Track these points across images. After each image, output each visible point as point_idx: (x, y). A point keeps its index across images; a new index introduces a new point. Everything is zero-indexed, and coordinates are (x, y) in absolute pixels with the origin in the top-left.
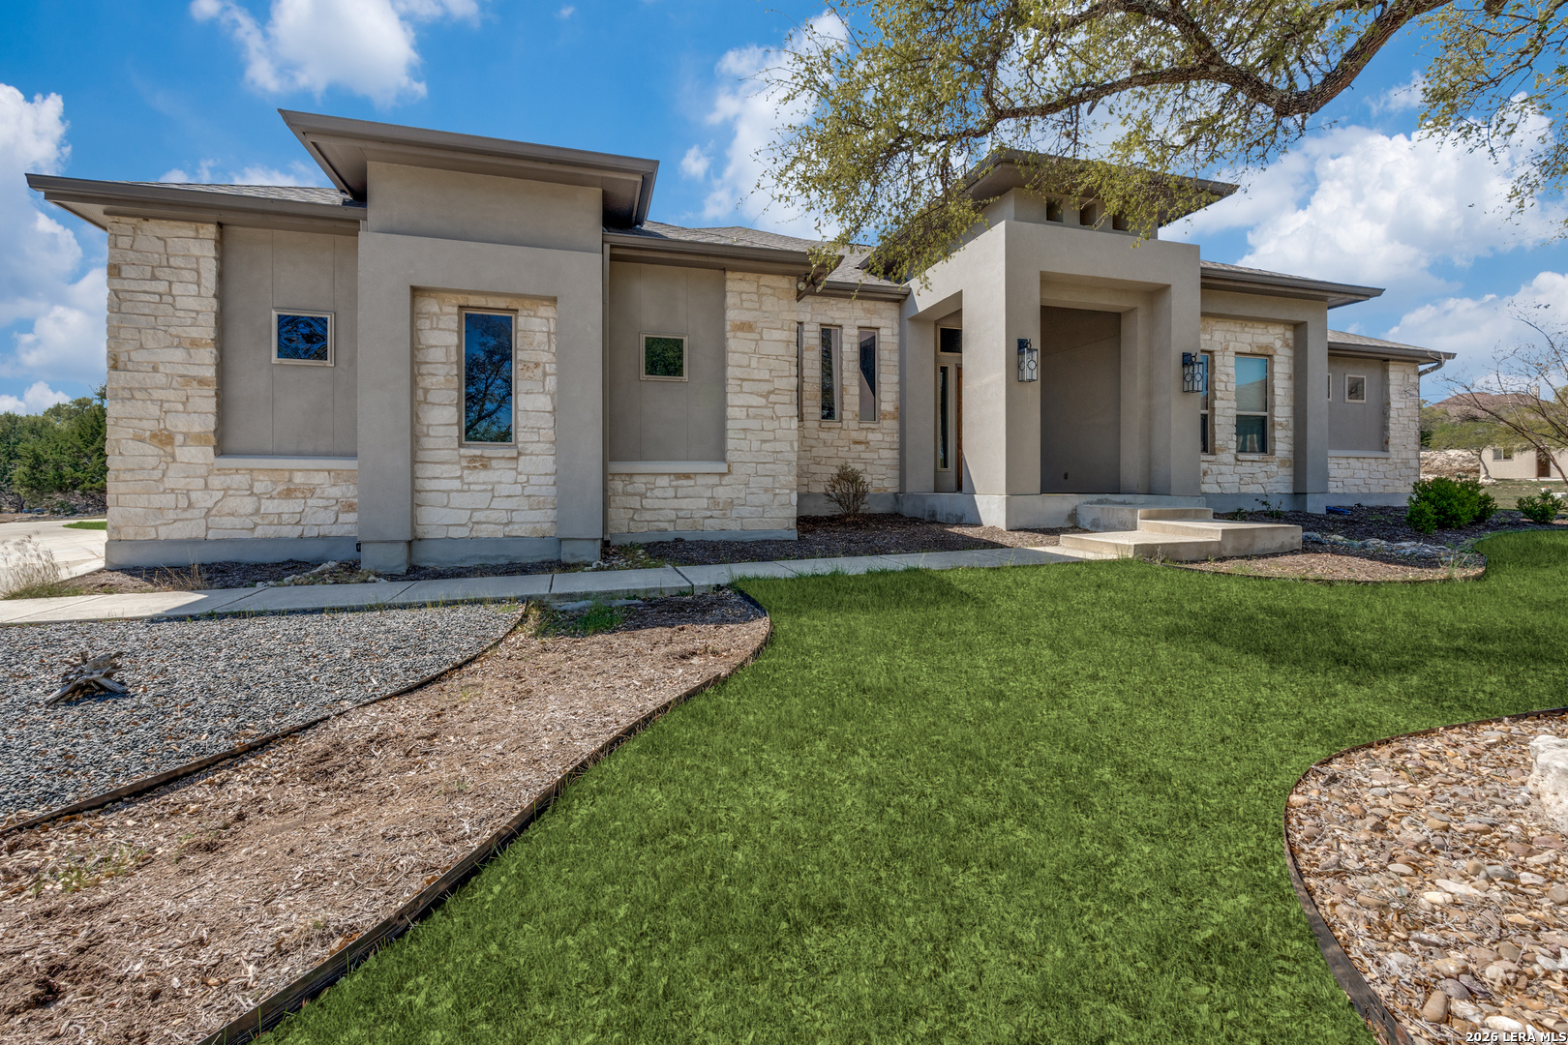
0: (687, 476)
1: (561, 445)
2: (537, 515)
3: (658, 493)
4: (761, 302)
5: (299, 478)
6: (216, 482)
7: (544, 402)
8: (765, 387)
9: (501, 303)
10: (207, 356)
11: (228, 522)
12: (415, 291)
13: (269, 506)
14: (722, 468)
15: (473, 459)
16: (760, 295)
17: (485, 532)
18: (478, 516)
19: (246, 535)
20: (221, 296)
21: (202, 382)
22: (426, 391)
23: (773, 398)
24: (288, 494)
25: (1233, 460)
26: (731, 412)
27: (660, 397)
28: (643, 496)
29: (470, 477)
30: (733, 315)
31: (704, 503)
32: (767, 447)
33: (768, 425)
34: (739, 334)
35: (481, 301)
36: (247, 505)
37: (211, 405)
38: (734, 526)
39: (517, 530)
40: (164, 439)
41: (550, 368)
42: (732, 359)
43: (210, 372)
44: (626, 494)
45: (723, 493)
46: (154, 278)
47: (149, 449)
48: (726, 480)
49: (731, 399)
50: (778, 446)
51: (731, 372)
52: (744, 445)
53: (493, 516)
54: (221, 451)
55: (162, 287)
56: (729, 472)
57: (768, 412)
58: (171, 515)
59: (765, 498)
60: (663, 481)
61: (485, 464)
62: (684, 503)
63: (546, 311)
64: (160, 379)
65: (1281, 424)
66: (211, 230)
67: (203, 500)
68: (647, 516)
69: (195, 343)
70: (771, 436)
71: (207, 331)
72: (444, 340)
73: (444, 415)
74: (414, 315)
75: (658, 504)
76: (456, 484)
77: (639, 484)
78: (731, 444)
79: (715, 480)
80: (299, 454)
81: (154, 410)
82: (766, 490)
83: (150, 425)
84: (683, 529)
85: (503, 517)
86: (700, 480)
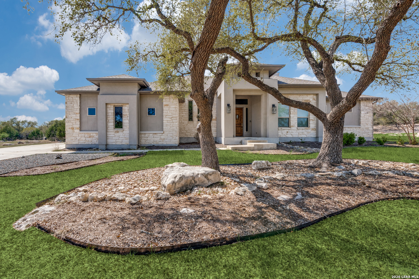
0: (156, 134)
1: (130, 129)
2: (127, 141)
3: (150, 137)
4: (170, 100)
5: (91, 134)
6: (80, 135)
7: (127, 121)
8: (171, 117)
9: (120, 105)
10: (78, 115)
11: (81, 141)
12: (106, 104)
13: (87, 139)
14: (162, 132)
15: (116, 131)
16: (170, 99)
17: (118, 143)
18: (117, 141)
19: (84, 144)
20: (80, 106)
21: (78, 119)
22: (109, 120)
23: (172, 119)
24: (90, 137)
25: (296, 129)
26: (164, 122)
27: (151, 119)
28: (147, 137)
29: (116, 134)
30: (164, 103)
31: (159, 139)
32: (171, 128)
33: (171, 124)
34: (166, 107)
35: (117, 105)
36: (84, 139)
37: (79, 123)
38: (165, 143)
39: (123, 143)
40: (73, 128)
41: (128, 116)
42: (164, 111)
43: (79, 118)
44: (144, 137)
45: (162, 137)
46: (71, 104)
47: (71, 130)
48: (163, 134)
49: (164, 119)
50: (174, 128)
51: (164, 114)
52: (167, 128)
53: (119, 141)
54: (81, 130)
55: (72, 105)
56: (164, 133)
57: (171, 121)
58: (74, 140)
59: (171, 138)
60: (151, 135)
61: (118, 132)
62: (155, 139)
63: (127, 106)
64: (72, 119)
65: (312, 120)
66: (79, 96)
67: (78, 138)
68: (148, 141)
69: (77, 113)
70: (172, 126)
71: (78, 111)
72: (111, 111)
73: (111, 124)
74: (106, 108)
75: (151, 139)
76: (113, 135)
77: (147, 135)
78: (164, 128)
79: (161, 134)
80: (92, 131)
81: (71, 124)
82: (171, 136)
83: (71, 127)
84: (155, 144)
85: (121, 141)
86: (158, 135)
